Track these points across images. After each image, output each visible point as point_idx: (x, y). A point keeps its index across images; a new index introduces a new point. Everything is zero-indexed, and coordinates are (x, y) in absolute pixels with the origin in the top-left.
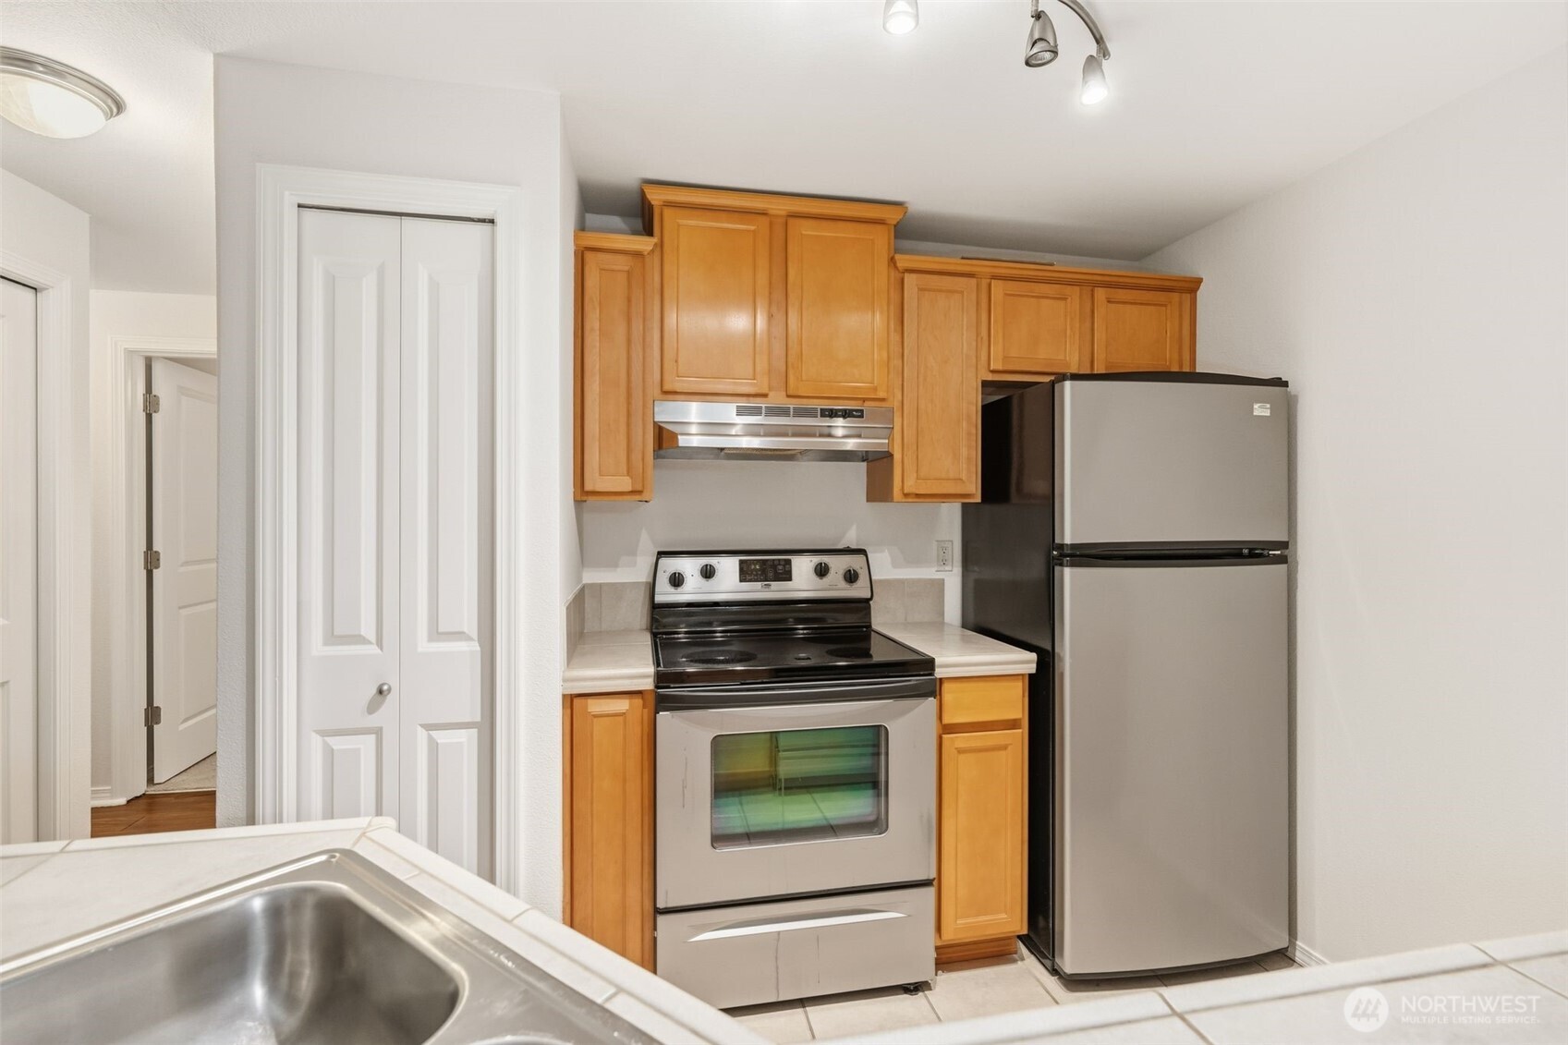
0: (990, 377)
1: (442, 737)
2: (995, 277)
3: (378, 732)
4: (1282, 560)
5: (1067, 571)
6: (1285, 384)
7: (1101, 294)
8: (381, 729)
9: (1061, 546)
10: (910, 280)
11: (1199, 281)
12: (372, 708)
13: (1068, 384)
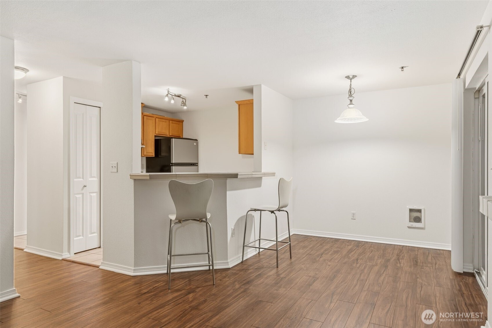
0: (156, 135)
1: (92, 194)
2: (156, 118)
3: (83, 194)
4: (197, 166)
5: (173, 167)
6: (197, 140)
7: (171, 122)
8: (83, 193)
9: (172, 163)
10: (145, 117)
11: (183, 121)
12: (82, 189)
13: (173, 139)
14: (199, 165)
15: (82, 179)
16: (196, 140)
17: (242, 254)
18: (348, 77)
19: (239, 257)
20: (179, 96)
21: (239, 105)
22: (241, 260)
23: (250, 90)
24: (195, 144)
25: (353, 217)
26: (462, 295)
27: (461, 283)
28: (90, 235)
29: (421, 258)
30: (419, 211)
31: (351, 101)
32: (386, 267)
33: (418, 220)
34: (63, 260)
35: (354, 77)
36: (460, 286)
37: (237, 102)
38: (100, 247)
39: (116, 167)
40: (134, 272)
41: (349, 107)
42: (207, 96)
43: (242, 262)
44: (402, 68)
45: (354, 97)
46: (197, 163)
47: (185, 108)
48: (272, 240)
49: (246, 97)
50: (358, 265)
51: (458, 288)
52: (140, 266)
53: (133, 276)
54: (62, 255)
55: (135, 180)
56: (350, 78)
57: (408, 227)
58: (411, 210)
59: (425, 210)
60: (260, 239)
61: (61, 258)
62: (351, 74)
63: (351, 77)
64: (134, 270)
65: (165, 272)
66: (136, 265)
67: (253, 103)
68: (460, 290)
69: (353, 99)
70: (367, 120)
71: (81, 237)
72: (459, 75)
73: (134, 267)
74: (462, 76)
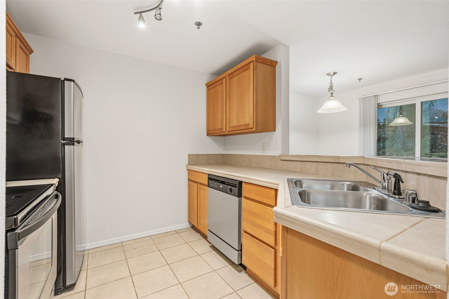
7: (18, 41)
18: (328, 74)
31: (332, 94)
35: (335, 73)
41: (329, 99)
44: (360, 80)
56: (331, 75)
62: (332, 71)
69: (333, 92)
70: (346, 109)
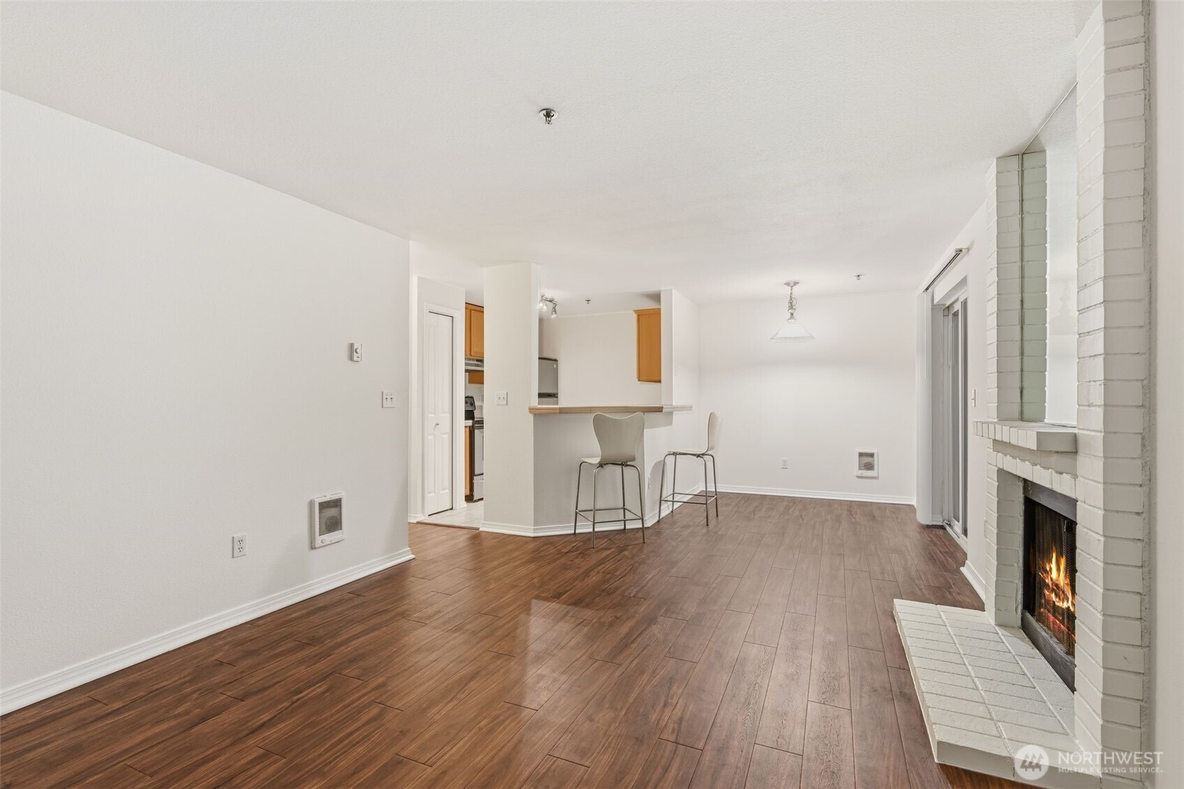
1: (444, 436)
3: (435, 435)
4: (557, 397)
14: (559, 396)
15: (433, 416)
16: (556, 360)
17: (658, 510)
18: (788, 284)
19: (655, 515)
20: (551, 301)
21: (639, 316)
22: (658, 519)
23: (656, 297)
24: (555, 366)
25: (785, 465)
26: (935, 545)
27: (931, 535)
28: (442, 492)
29: (877, 513)
30: (872, 455)
31: (792, 314)
32: (840, 522)
33: (869, 467)
34: (417, 523)
35: (796, 283)
36: (930, 537)
37: (636, 311)
38: (452, 509)
39: (506, 398)
40: (534, 533)
41: (789, 322)
42: (588, 301)
43: (658, 521)
44: (859, 276)
45: (795, 309)
46: (557, 394)
47: (554, 316)
48: (687, 493)
49: (649, 305)
50: (805, 521)
51: (929, 539)
52: (541, 525)
53: (534, 537)
54: (416, 517)
55: (535, 415)
56: (790, 285)
57: (857, 477)
58: (861, 455)
59: (878, 454)
60: (673, 494)
61: (415, 522)
62: (792, 279)
63: (792, 284)
64: (534, 529)
65: (573, 532)
66: (536, 522)
67: (660, 313)
68: (932, 541)
69: (794, 312)
71: (433, 494)
72: (927, 289)
73: (534, 526)
74: (930, 290)
